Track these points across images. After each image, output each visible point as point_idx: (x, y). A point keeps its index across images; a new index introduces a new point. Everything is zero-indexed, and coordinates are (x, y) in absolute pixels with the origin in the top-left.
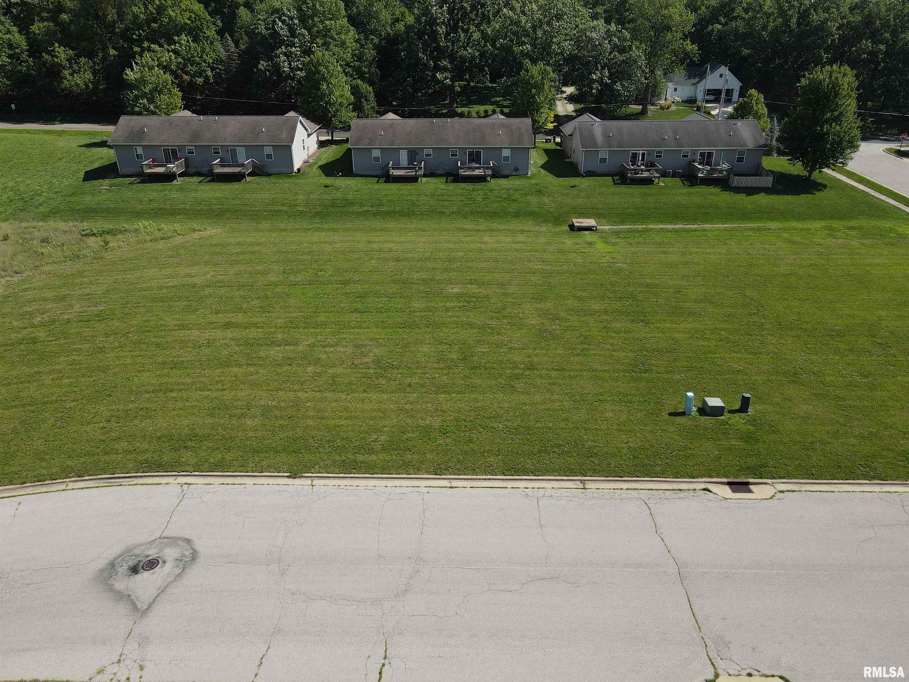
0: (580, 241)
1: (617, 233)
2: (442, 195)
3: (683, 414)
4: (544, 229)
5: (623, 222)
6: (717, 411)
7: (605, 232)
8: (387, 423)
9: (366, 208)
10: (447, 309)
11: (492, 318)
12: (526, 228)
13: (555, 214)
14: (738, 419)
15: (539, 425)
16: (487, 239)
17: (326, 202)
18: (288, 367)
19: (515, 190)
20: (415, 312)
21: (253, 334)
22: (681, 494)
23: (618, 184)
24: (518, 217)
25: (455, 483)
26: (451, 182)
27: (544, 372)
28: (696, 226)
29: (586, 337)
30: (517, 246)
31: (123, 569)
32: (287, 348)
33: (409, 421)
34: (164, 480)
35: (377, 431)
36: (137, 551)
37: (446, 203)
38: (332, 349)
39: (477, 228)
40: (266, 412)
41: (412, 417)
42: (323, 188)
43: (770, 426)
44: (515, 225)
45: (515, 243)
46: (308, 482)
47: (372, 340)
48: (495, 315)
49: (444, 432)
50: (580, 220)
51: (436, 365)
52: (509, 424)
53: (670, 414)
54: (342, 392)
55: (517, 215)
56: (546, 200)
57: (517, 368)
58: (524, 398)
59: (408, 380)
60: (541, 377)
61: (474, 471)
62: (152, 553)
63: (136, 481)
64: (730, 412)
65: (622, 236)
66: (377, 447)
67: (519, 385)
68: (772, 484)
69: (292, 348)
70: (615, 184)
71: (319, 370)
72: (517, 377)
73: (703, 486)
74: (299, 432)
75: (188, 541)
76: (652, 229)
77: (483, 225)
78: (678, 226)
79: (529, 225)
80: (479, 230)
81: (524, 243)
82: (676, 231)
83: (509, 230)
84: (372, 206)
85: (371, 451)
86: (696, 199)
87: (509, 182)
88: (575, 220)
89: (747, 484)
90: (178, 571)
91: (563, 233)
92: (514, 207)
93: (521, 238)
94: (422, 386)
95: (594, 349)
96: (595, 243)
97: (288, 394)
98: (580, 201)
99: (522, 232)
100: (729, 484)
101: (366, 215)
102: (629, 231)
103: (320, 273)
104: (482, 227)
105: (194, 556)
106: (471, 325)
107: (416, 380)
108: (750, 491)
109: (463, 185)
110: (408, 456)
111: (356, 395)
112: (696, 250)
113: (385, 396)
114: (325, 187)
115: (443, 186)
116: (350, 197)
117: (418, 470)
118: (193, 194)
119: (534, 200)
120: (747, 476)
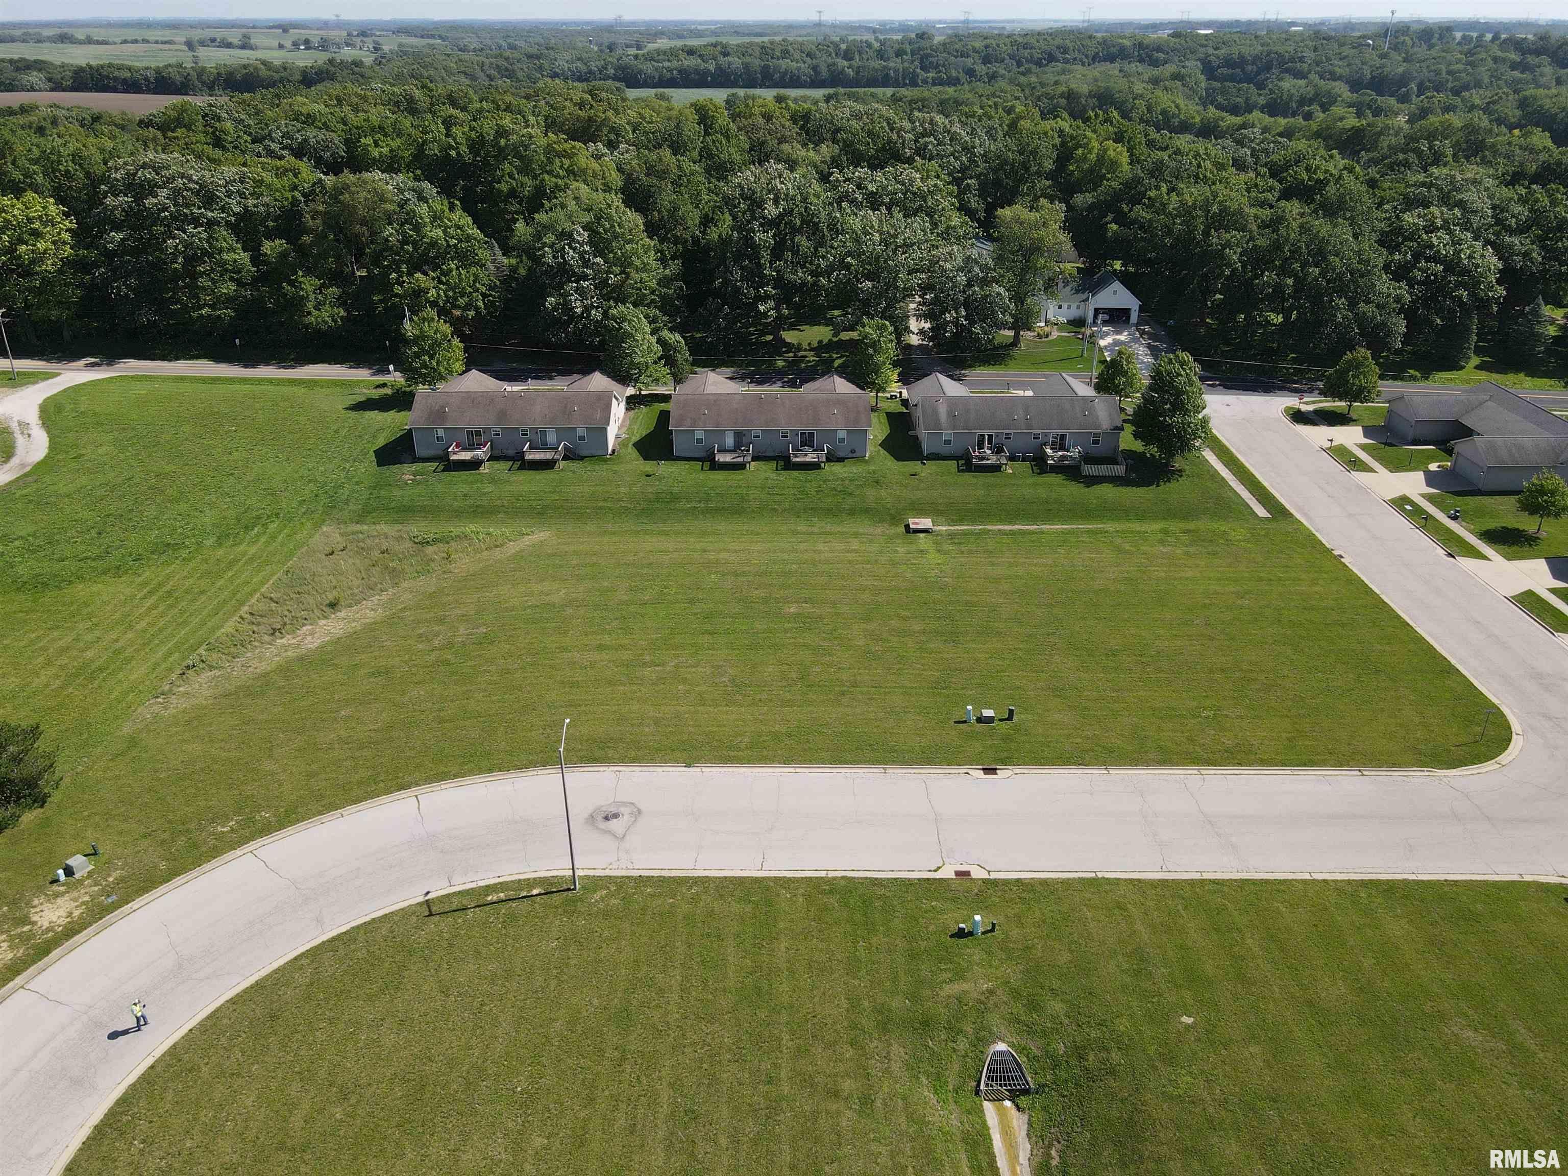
0: (913, 548)
1: (952, 535)
2: (773, 487)
3: (965, 722)
4: (879, 530)
5: (960, 521)
6: (990, 720)
7: (941, 535)
8: (747, 729)
9: (693, 504)
10: (786, 631)
11: (824, 639)
12: (861, 530)
13: (892, 512)
14: (1005, 725)
15: (857, 730)
16: (821, 547)
17: (651, 496)
18: (662, 686)
19: (851, 480)
20: (758, 633)
21: (625, 655)
22: (950, 776)
23: (963, 471)
24: (853, 514)
25: (798, 770)
26: (782, 469)
27: (865, 689)
28: (1035, 527)
29: (902, 657)
30: (851, 556)
31: (600, 818)
32: (657, 668)
33: (763, 728)
34: (601, 769)
35: (741, 735)
36: (604, 809)
37: (777, 498)
38: (694, 670)
39: (810, 529)
40: (657, 722)
41: (765, 725)
42: (644, 477)
43: (1026, 730)
44: (849, 526)
45: (848, 552)
46: (699, 769)
47: (725, 660)
48: (828, 636)
49: (790, 736)
50: (917, 520)
51: (779, 684)
52: (836, 730)
53: (955, 722)
54: (710, 706)
55: (852, 512)
56: (883, 493)
57: (844, 685)
58: (849, 710)
59: (758, 697)
60: (862, 693)
61: (811, 762)
62: (614, 810)
63: (582, 769)
64: (1001, 720)
65: (956, 541)
66: (743, 746)
67: (844, 700)
68: (1012, 770)
69: (660, 668)
70: (959, 471)
71: (687, 687)
72: (843, 694)
73: (965, 771)
74: (685, 737)
75: (633, 804)
76: (990, 530)
77: (818, 525)
78: (1017, 527)
79: (865, 527)
80: (812, 533)
81: (856, 551)
82: (1013, 533)
83: (842, 533)
84: (700, 502)
85: (740, 749)
86: (1042, 493)
87: (846, 469)
88: (911, 521)
89: (996, 769)
90: (633, 819)
91: (897, 536)
92: (849, 502)
93: (855, 544)
94: (771, 701)
95: (907, 669)
96: (927, 552)
97: (669, 708)
98: (919, 494)
99: (856, 535)
100: (983, 769)
101: (693, 512)
102: (965, 534)
103: (665, 591)
104: (815, 530)
105: (639, 811)
106: (807, 646)
107: (764, 696)
108: (996, 774)
109: (795, 473)
110: (765, 753)
111: (720, 708)
112: (1024, 560)
113: (743, 710)
114: (647, 476)
115: (773, 475)
116: (675, 490)
117: (773, 762)
118: (508, 488)
119: (871, 493)
120: (997, 764)
